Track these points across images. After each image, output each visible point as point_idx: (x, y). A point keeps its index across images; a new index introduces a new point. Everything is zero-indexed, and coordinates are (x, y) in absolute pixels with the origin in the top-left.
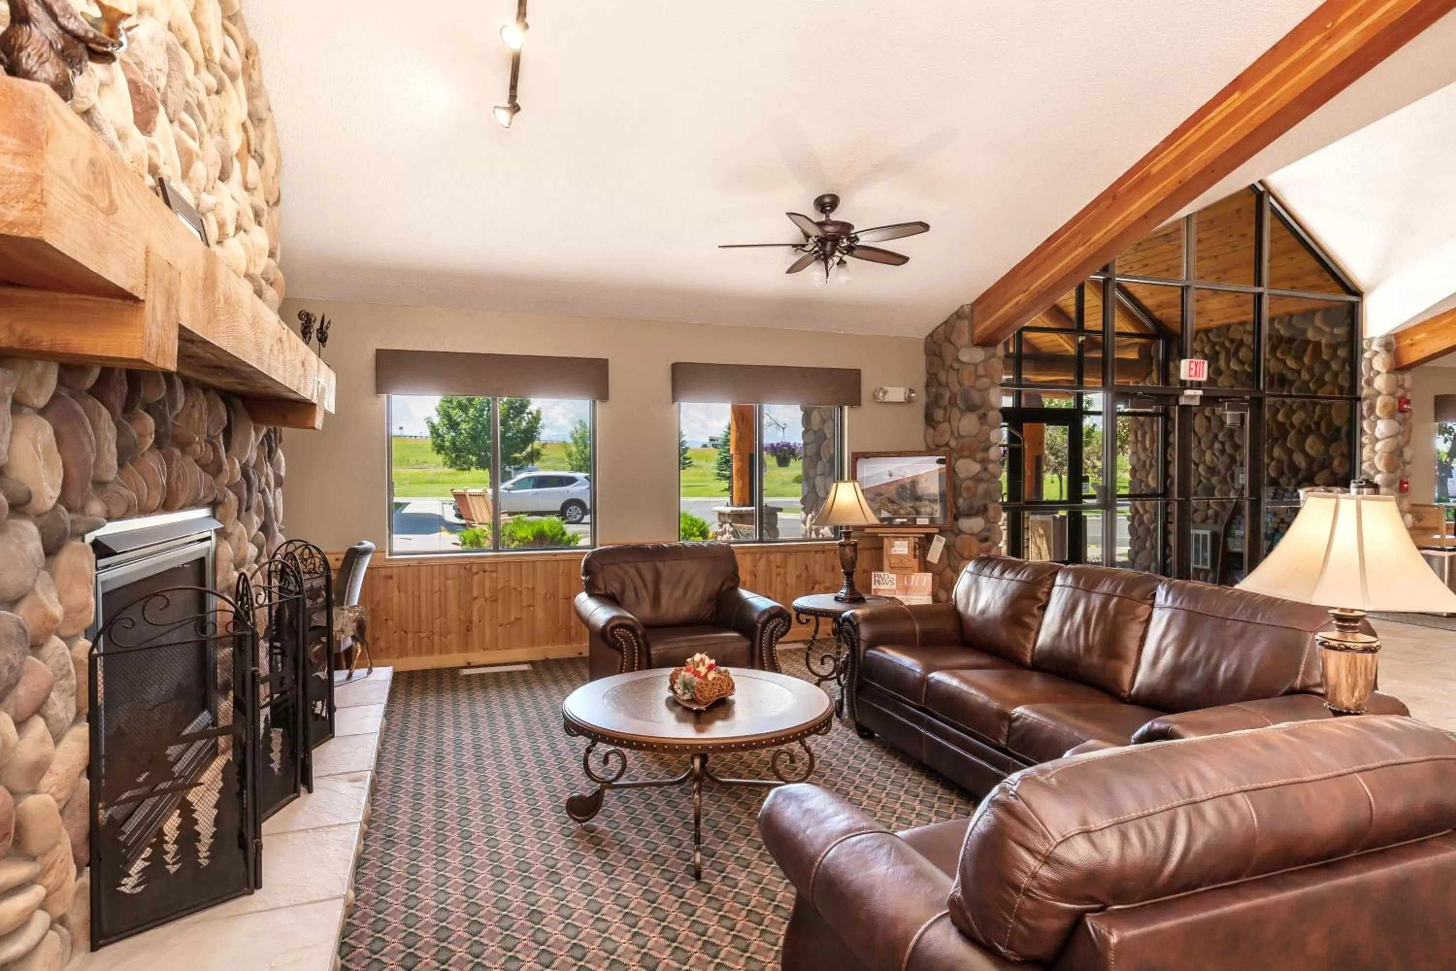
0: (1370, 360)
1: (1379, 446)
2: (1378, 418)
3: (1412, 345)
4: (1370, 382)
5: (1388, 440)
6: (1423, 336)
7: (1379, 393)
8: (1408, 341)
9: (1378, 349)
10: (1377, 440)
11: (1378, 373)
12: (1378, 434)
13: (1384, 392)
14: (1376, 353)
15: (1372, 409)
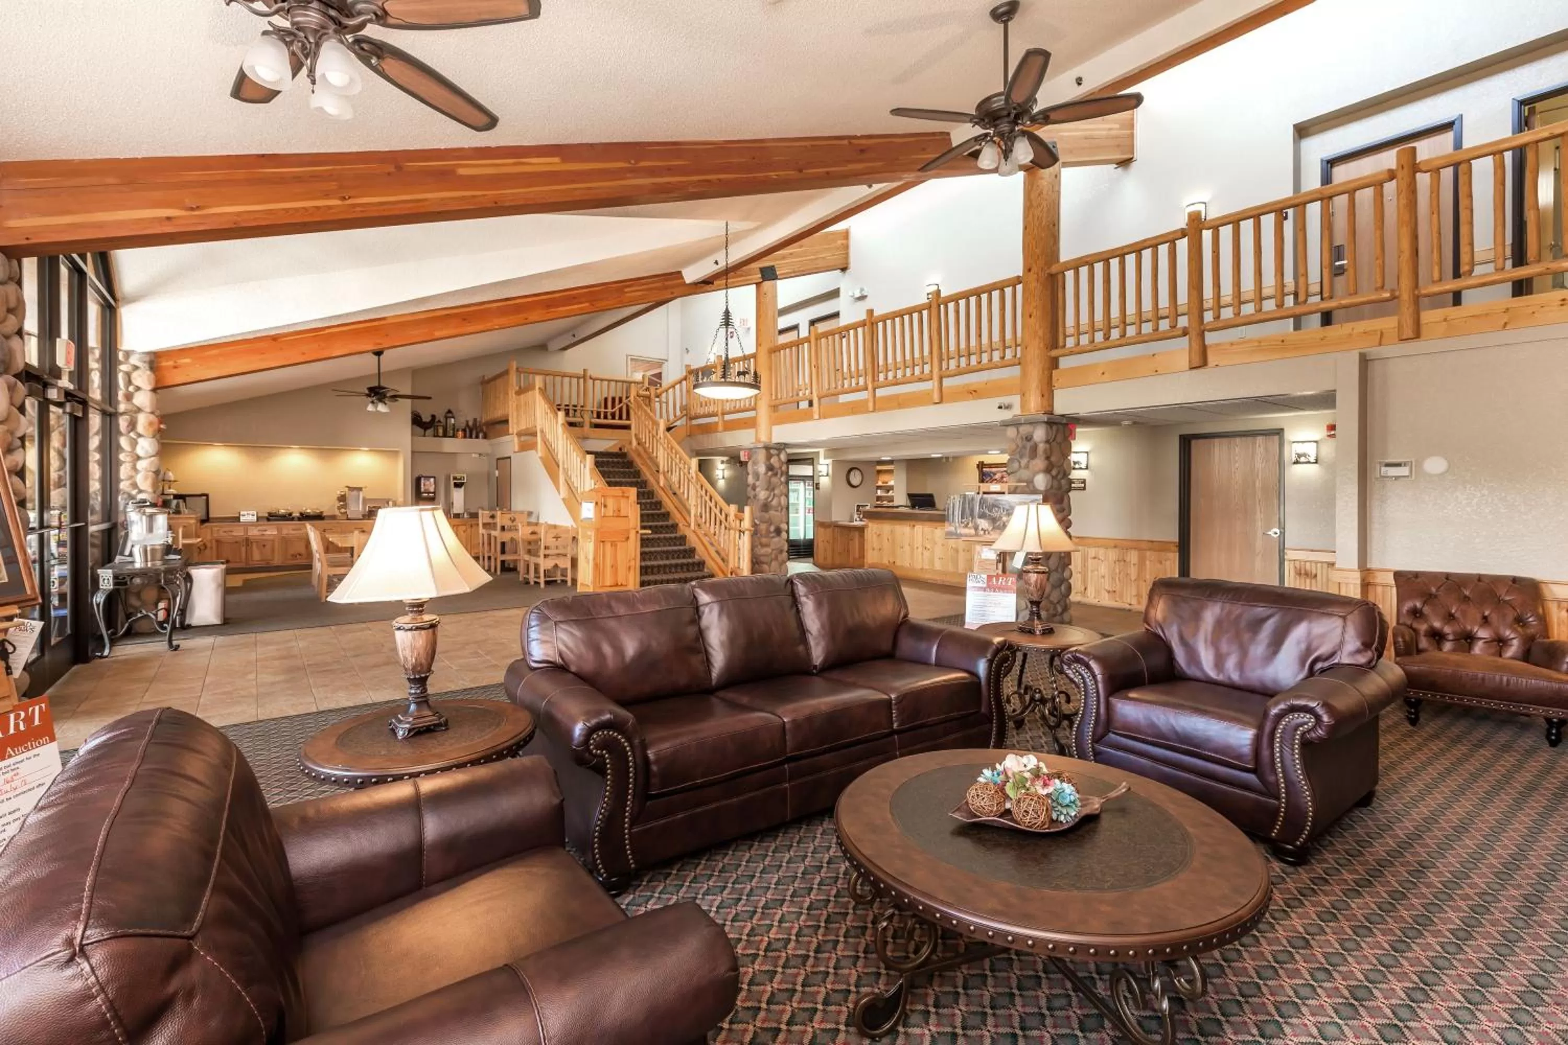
0: (128, 375)
1: (141, 465)
2: (140, 436)
3: (175, 367)
4: (129, 397)
5: (153, 458)
6: (187, 360)
7: (139, 410)
8: (171, 363)
9: (138, 364)
10: (139, 458)
11: (138, 389)
12: (140, 451)
13: (148, 410)
14: (136, 368)
15: (132, 425)
